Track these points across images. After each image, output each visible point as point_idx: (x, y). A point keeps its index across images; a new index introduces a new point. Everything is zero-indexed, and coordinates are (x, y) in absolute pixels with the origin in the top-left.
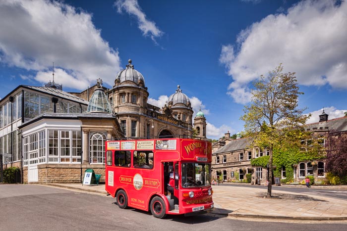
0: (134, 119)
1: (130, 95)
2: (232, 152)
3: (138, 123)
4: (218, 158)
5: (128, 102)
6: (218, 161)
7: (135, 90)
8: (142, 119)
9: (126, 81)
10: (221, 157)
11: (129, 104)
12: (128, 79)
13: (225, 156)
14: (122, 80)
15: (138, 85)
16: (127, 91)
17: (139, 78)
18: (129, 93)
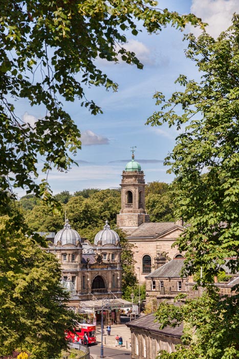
0: (74, 275)
1: (71, 255)
2: (170, 278)
3: (77, 277)
4: (154, 283)
5: (69, 261)
6: (154, 287)
7: (75, 251)
8: (80, 274)
9: (67, 245)
10: (158, 282)
11: (70, 263)
12: (69, 242)
13: (162, 282)
14: (64, 243)
15: (77, 246)
16: (68, 252)
17: (77, 239)
18: (69, 254)
